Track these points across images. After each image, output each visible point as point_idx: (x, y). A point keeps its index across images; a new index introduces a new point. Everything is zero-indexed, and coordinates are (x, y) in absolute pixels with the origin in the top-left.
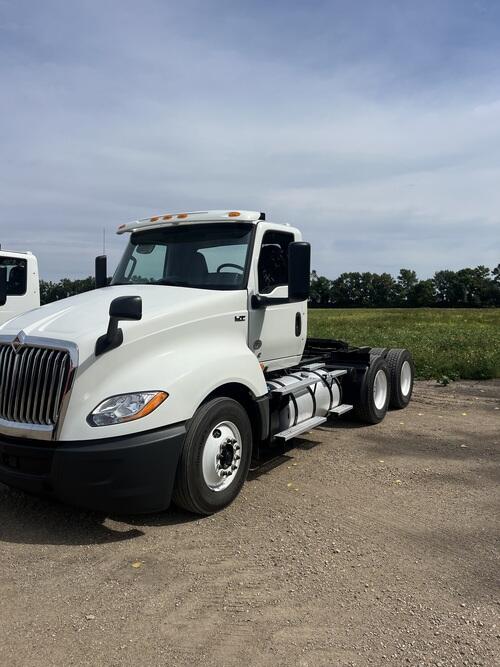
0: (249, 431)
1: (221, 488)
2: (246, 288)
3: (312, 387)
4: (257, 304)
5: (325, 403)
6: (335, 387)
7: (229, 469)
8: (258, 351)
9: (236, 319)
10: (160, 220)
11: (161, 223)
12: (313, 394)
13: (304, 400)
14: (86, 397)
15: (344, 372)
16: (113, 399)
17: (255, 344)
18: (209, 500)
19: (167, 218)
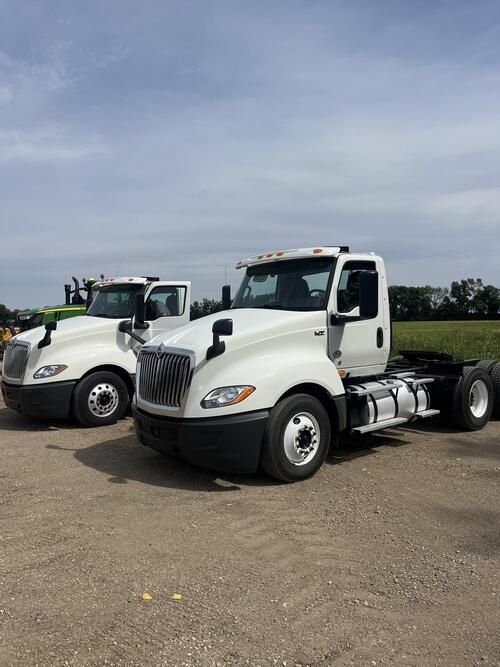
0: (327, 422)
1: (301, 464)
2: (326, 309)
3: (394, 391)
4: (336, 322)
5: (410, 407)
6: (421, 394)
7: (308, 449)
8: (337, 360)
9: (316, 334)
10: (265, 258)
11: (265, 260)
12: (395, 397)
13: (385, 402)
14: (200, 388)
15: (432, 380)
16: (218, 391)
17: (334, 354)
18: (291, 472)
19: (269, 256)
